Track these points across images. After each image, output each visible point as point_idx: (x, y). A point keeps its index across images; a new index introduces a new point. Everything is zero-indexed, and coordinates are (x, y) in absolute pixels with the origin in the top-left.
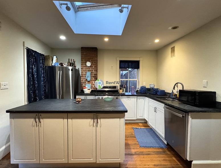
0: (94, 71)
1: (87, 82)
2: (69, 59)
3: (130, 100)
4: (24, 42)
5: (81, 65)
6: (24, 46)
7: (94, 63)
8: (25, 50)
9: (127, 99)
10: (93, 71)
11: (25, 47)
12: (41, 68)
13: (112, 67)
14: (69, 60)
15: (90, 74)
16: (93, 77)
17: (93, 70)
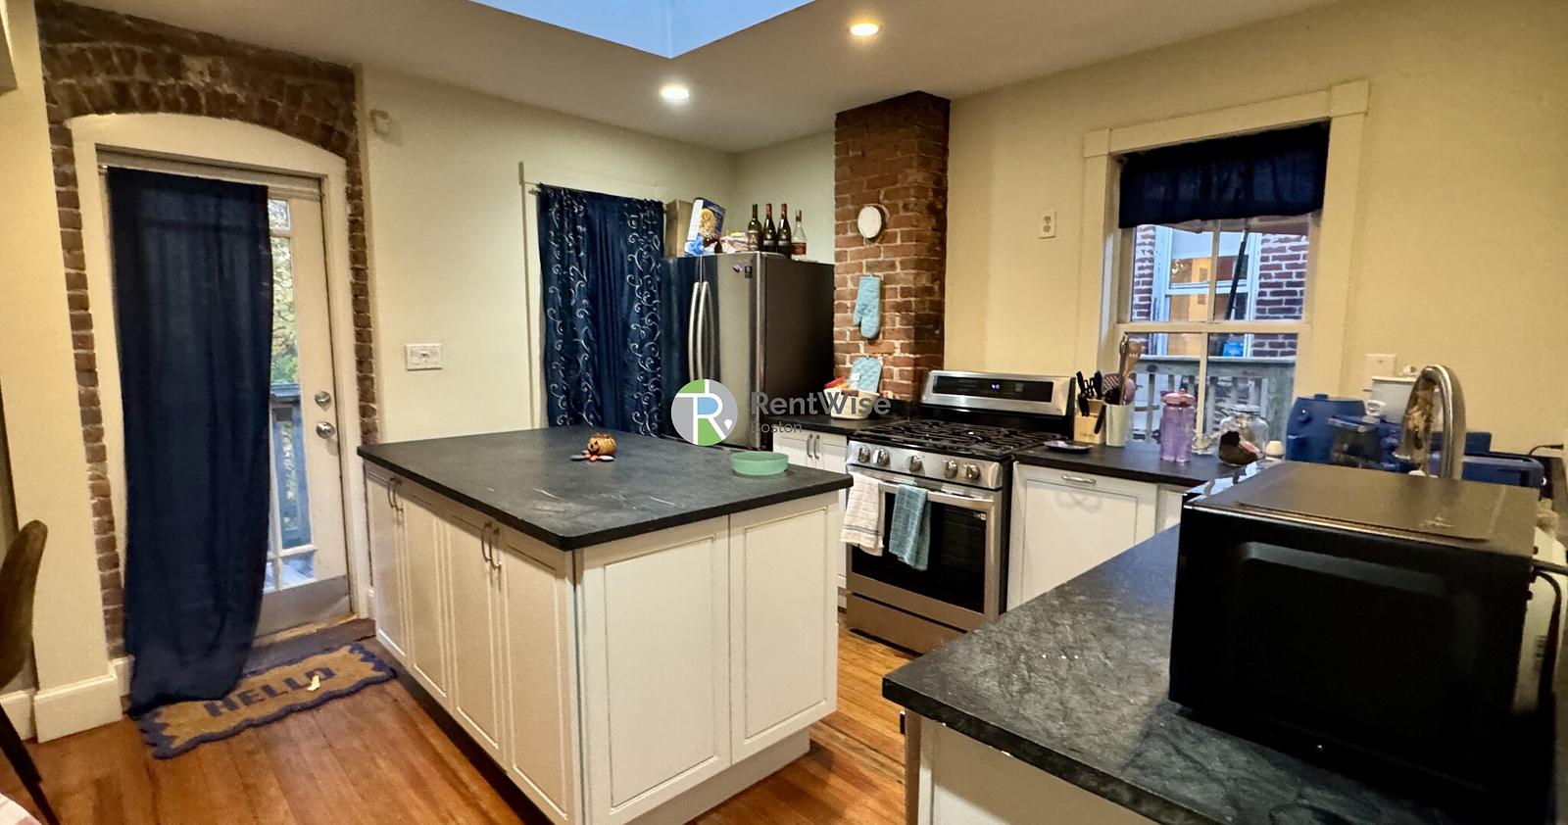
0: (898, 270)
1: (862, 344)
2: (755, 208)
3: (1096, 508)
4: (521, 165)
5: (837, 233)
6: (522, 183)
7: (902, 213)
8: (532, 203)
9: (1066, 496)
10: (892, 266)
11: (528, 188)
12: (631, 272)
13: (1048, 219)
14: (755, 215)
15: (876, 293)
16: (898, 308)
17: (897, 260)
